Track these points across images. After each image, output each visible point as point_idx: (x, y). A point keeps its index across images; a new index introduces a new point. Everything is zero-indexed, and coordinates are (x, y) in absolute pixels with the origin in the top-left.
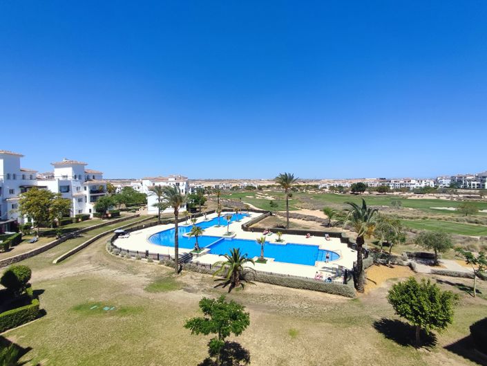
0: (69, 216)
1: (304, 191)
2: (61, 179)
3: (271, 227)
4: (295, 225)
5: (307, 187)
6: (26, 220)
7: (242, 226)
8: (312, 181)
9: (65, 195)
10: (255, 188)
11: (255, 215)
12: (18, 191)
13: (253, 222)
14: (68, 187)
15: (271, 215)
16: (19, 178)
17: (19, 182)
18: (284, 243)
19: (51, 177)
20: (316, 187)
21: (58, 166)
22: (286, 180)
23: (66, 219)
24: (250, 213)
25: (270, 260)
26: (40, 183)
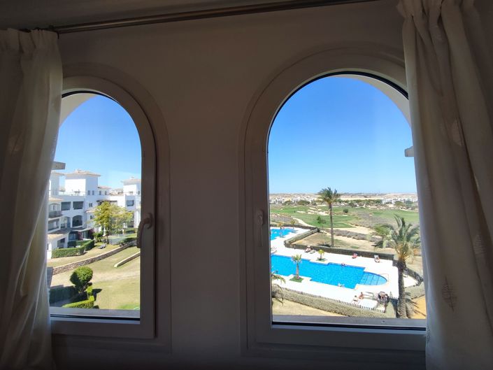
0: (133, 227)
1: (364, 207)
2: (128, 194)
3: (315, 245)
4: (343, 243)
5: (368, 202)
6: (100, 229)
7: (285, 242)
8: (375, 195)
9: (131, 208)
10: (309, 203)
11: (301, 231)
12: (95, 205)
13: (297, 239)
14: (133, 201)
15: (319, 231)
16: (97, 193)
17: (97, 197)
18: (326, 262)
19: (120, 193)
20: (379, 202)
21: (127, 184)
22: (329, 196)
23: (131, 229)
24: (296, 229)
25: (306, 280)
26: (111, 198)
